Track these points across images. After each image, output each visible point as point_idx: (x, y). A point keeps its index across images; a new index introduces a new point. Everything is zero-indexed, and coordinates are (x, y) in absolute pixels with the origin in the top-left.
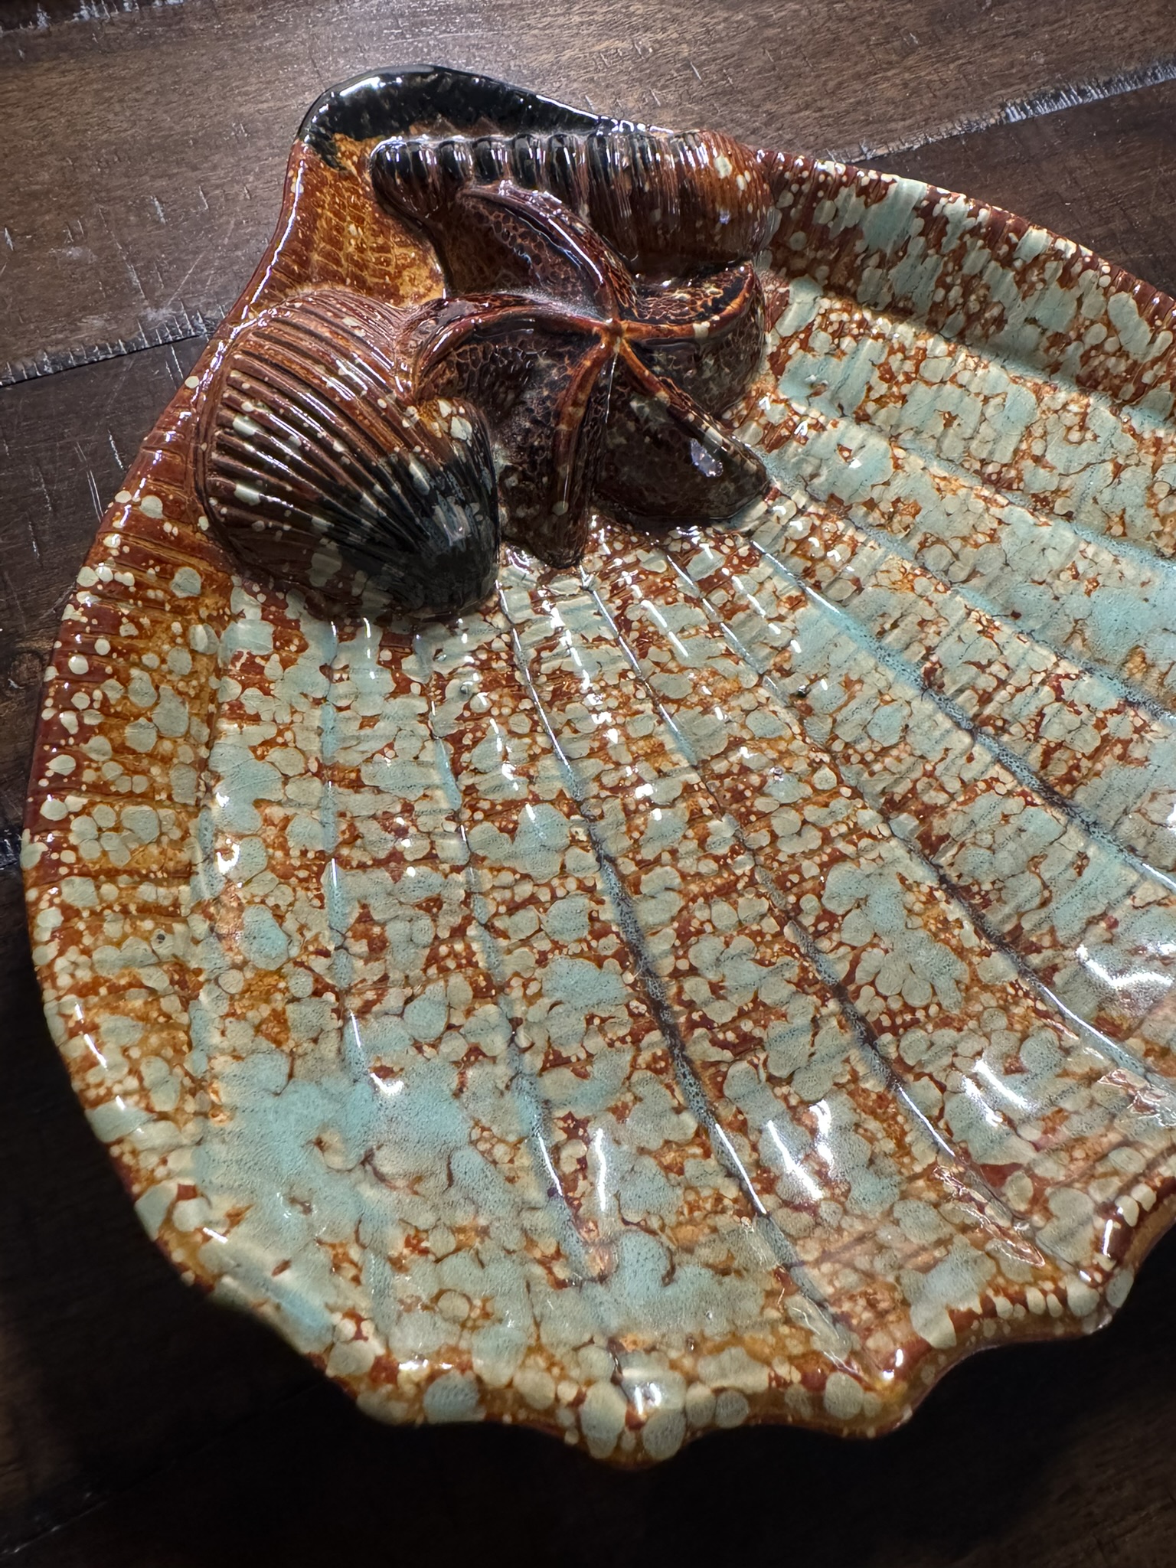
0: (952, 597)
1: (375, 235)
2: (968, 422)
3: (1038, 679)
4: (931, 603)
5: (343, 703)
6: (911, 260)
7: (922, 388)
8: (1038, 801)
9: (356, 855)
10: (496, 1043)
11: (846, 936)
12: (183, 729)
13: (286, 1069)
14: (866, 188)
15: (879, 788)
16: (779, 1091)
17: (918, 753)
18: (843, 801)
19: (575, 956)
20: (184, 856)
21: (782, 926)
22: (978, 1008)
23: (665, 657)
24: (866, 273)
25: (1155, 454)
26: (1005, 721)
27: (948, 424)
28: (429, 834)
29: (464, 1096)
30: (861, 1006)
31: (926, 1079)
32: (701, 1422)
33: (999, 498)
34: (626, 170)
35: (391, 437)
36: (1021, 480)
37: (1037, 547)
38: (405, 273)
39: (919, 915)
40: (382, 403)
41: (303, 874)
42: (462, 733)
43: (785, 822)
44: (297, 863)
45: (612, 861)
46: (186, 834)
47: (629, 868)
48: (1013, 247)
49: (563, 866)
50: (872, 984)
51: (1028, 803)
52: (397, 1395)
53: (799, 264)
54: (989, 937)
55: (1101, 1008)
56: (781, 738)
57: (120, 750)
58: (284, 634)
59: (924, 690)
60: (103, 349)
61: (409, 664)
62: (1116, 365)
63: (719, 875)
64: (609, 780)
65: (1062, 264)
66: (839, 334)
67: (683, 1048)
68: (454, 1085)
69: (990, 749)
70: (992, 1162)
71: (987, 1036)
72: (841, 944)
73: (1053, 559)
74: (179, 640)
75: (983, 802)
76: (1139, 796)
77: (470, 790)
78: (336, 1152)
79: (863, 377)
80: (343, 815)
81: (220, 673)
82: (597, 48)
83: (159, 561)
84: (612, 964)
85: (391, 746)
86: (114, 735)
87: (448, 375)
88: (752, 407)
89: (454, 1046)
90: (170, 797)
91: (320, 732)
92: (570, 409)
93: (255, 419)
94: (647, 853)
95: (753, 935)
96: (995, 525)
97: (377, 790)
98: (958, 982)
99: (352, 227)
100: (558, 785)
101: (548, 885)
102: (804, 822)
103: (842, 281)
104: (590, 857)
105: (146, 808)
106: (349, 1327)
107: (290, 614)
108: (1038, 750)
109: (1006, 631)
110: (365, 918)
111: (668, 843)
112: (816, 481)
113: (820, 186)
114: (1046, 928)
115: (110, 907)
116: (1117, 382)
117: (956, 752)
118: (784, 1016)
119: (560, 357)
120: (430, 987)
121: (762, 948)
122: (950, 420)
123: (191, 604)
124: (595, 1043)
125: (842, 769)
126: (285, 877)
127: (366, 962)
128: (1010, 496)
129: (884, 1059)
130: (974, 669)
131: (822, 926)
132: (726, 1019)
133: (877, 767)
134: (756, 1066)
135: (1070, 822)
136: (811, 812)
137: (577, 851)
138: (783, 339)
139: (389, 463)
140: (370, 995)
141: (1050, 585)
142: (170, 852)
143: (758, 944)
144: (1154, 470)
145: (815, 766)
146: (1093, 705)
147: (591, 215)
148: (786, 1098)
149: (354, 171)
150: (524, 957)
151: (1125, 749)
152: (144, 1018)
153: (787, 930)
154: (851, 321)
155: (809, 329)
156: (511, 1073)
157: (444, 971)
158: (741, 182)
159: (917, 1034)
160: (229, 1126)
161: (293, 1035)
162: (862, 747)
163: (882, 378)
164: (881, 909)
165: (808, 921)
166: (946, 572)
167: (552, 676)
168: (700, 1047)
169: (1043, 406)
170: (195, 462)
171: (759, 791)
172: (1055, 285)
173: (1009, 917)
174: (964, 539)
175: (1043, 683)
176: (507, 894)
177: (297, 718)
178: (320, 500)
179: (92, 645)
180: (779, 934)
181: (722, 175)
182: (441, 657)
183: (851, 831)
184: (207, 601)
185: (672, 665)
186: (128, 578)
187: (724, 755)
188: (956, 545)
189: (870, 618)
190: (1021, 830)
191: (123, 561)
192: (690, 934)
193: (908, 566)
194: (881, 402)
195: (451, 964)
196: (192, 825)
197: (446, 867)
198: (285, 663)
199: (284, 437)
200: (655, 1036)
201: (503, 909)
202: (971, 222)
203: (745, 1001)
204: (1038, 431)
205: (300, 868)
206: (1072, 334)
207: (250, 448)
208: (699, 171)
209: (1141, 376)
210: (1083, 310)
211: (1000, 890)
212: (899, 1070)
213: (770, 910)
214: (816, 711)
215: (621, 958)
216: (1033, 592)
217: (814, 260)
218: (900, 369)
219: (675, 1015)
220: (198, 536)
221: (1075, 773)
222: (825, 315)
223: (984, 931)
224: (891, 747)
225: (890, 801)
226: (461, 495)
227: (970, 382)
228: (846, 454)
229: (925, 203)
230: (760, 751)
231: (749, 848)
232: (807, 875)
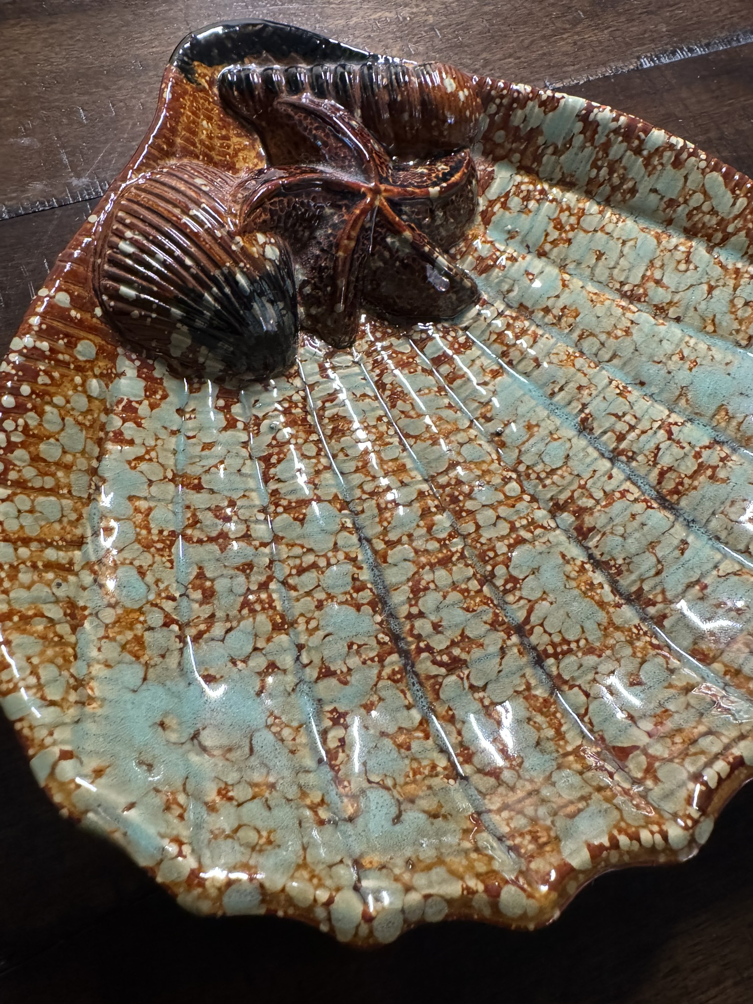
0: (600, 370)
1: (220, 128)
2: (612, 256)
3: (656, 425)
4: (585, 375)
5: (191, 434)
6: (574, 150)
7: (582, 234)
8: (655, 505)
9: (196, 534)
10: (287, 660)
11: (525, 593)
12: (80, 448)
13: (142, 675)
14: (545, 101)
15: (549, 496)
16: (477, 695)
17: (576, 473)
18: (525, 504)
19: (342, 603)
20: (78, 532)
21: (482, 586)
22: (612, 642)
23: (408, 408)
24: (545, 159)
25: (736, 279)
26: (634, 453)
27: (598, 258)
28: (246, 521)
29: (263, 695)
30: (534, 639)
31: (576, 689)
32: (414, 918)
33: (631, 307)
34: (385, 87)
35: (224, 256)
36: (646, 295)
37: (657, 339)
38: (240, 154)
39: (574, 579)
40: (218, 234)
41: (159, 545)
42: (271, 455)
43: (486, 516)
44: (156, 538)
45: (369, 541)
46: (80, 517)
47: (380, 546)
48: (642, 142)
49: (336, 544)
50: (542, 625)
51: (648, 507)
52: (205, 895)
53: (500, 152)
54: (621, 595)
55: (695, 643)
56: (484, 462)
57: (36, 459)
58: (152, 387)
59: (580, 432)
60: (42, 203)
61: (236, 409)
62: (710, 220)
63: (440, 551)
64: (368, 487)
65: (674, 153)
66: (527, 198)
67: (413, 666)
68: (257, 688)
69: (623, 471)
70: (620, 745)
71: (618, 660)
72: (521, 598)
73: (667, 347)
74: (80, 389)
75: (618, 506)
76: (723, 503)
77: (275, 493)
78: (173, 731)
79: (542, 227)
80: (188, 507)
81: (107, 412)
82: (372, 17)
83: (67, 335)
84: (367, 609)
85: (222, 462)
86: (32, 449)
88: (469, 246)
89: (259, 662)
90: (70, 492)
91: (175, 452)
92: (346, 242)
93: (133, 242)
94: (392, 536)
95: (462, 592)
96: (629, 324)
97: (212, 491)
98: (599, 625)
99: (205, 123)
100: (334, 490)
101: (325, 556)
102: (498, 517)
103: (529, 164)
104: (354, 538)
105: (52, 498)
106: (172, 849)
107: (157, 374)
108: (655, 473)
109: (635, 394)
110: (201, 575)
111: (406, 530)
112: (512, 295)
113: (514, 100)
114: (659, 589)
115: (24, 563)
116: (710, 231)
117: (601, 472)
118: (482, 645)
119: (339, 207)
120: (242, 624)
121: (468, 600)
123: (88, 365)
124: (354, 661)
125: (525, 483)
126: (147, 547)
127: (201, 605)
128: (639, 306)
129: (549, 675)
130: (613, 419)
131: (509, 586)
132: (443, 646)
133: (548, 482)
134: (462, 679)
135: (676, 519)
136: (503, 511)
137: (346, 534)
138: (490, 201)
139: (223, 274)
140: (203, 627)
142: (68, 528)
143: (465, 598)
144: (735, 289)
145: (506, 481)
146: (693, 443)
147: (362, 117)
148: (481, 700)
149: (207, 87)
150: (308, 603)
151: (714, 472)
152: (44, 637)
153: (485, 589)
154: (535, 190)
155: (507, 195)
156: (296, 681)
157: (253, 611)
158: (462, 95)
159: (571, 659)
160: (99, 711)
161: (148, 652)
162: (539, 468)
163: (555, 227)
164: (548, 575)
165: (499, 582)
166: (596, 355)
167: (332, 419)
168: (425, 665)
169: (662, 248)
170: (94, 271)
171: (469, 496)
172: (669, 167)
173: (634, 582)
174: (609, 333)
175: (660, 427)
176: (298, 561)
177: (159, 442)
178: (176, 297)
179: (19, 388)
180: (480, 591)
181: (449, 90)
182: (258, 405)
183: (529, 524)
184: (101, 364)
185: (412, 413)
186: (45, 345)
187: (446, 472)
188: (603, 337)
189: (545, 385)
190: (643, 524)
191: (41, 334)
192: (419, 590)
193: (571, 350)
194: (554, 243)
195: (258, 607)
196: (85, 511)
197: (257, 543)
198: (152, 407)
199: (152, 255)
200: (394, 657)
201: (294, 572)
202: (614, 125)
203: (455, 635)
204: (658, 263)
205: (158, 541)
206: (681, 200)
207: (130, 262)
208: (434, 87)
209: (726, 227)
210: (688, 184)
211: (629, 564)
212: (558, 683)
213: (474, 575)
214: (508, 444)
215: (372, 604)
216: (654, 369)
217: (511, 150)
218: (567, 221)
219: (408, 644)
220: (94, 320)
221: (680, 487)
222: (518, 186)
223: (618, 591)
224: (557, 469)
225: (556, 504)
227: (613, 231)
228: (531, 277)
229: (584, 112)
230: (470, 470)
231: (461, 534)
232: (499, 552)
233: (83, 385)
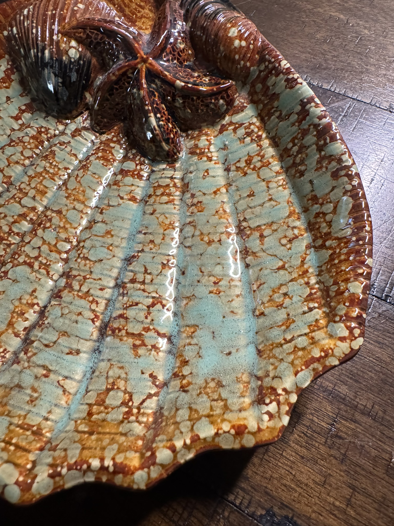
2: (256, 201)
3: (154, 295)
4: (163, 239)
6: (289, 123)
7: (255, 176)
8: (98, 324)
14: (289, 79)
15: (72, 266)
17: (92, 270)
18: (58, 256)
23: (80, 175)
24: (273, 117)
25: (300, 275)
26: (127, 293)
27: (249, 196)
33: (233, 235)
35: (48, 38)
36: (248, 237)
37: (218, 260)
38: (143, 19)
39: (20, 303)
40: (53, 27)
42: (14, 141)
43: (37, 242)
48: (326, 144)
51: (93, 320)
53: (255, 98)
54: (27, 334)
56: (71, 224)
58: (6, 80)
59: (125, 259)
61: (27, 115)
62: (324, 228)
63: (4, 233)
64: (23, 186)
65: (338, 166)
66: (248, 134)
69: (112, 295)
73: (218, 270)
75: (83, 302)
76: (119, 362)
79: (241, 156)
87: (82, 34)
88: (199, 136)
93: (29, 11)
96: (216, 240)
100: (13, 174)
102: (39, 248)
103: (264, 115)
107: (13, 77)
108: (120, 312)
111: (7, 213)
112: (190, 175)
113: (274, 68)
114: (35, 351)
116: (319, 235)
117: (101, 283)
122: (251, 195)
125: (74, 251)
128: (239, 239)
130: (143, 270)
133: (79, 260)
135: (95, 341)
136: (45, 248)
138: (231, 122)
139: (42, 45)
144: (292, 281)
145: (67, 240)
146: (155, 323)
151: (140, 346)
154: (256, 133)
155: (241, 125)
162: (85, 251)
163: (246, 161)
164: (16, 288)
165: (3, 269)
166: (185, 238)
169: (286, 221)
171: (45, 228)
172: (329, 174)
173: (37, 336)
174: (202, 234)
175: (153, 298)
178: (24, 45)
182: (35, 121)
183: (45, 264)
185: (79, 179)
187: (53, 211)
188: (197, 233)
189: (143, 225)
190: (77, 322)
194: (238, 169)
202: (316, 121)
204: (274, 227)
206: (321, 201)
207: (22, 18)
209: (327, 240)
210: (331, 193)
211: (46, 327)
214: (92, 230)
216: (196, 271)
217: (260, 100)
218: (255, 163)
221: (117, 331)
222: (250, 124)
223: (29, 331)
224: (89, 260)
225: (69, 272)
226: (57, 72)
227: (272, 188)
228: (206, 174)
229: (305, 100)
230: (61, 220)
231: (23, 238)
232: (19, 259)
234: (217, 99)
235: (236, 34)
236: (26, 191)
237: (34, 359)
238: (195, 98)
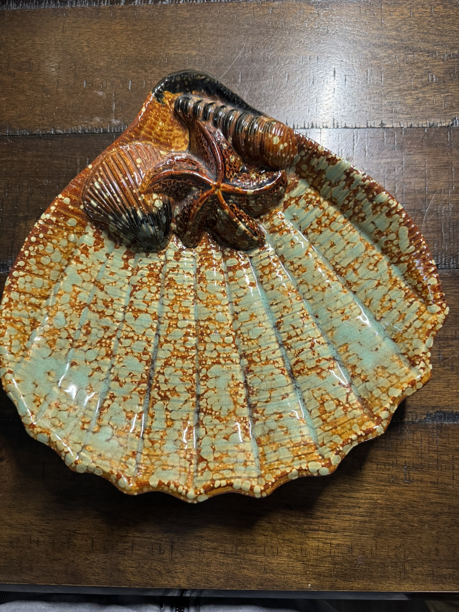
0: (301, 302)
1: (169, 125)
2: (339, 248)
3: (309, 339)
4: (291, 302)
5: (108, 266)
6: (340, 187)
7: (329, 231)
8: (286, 373)
9: (93, 307)
10: (106, 369)
11: (208, 384)
12: (59, 261)
13: (50, 354)
14: (330, 159)
15: (243, 349)
16: (167, 413)
17: (259, 344)
18: (230, 348)
19: (135, 356)
20: (48, 293)
21: (193, 373)
22: (229, 419)
23: (203, 286)
24: (324, 186)
25: (393, 285)
26: (291, 347)
27: (331, 246)
28: (114, 310)
29: (91, 378)
30: (201, 403)
31: (204, 429)
33: (335, 277)
34: (245, 131)
35: (134, 202)
36: (346, 274)
37: (336, 299)
38: (176, 140)
39: (231, 388)
40: (134, 191)
41: (77, 307)
42: (137, 286)
43: (210, 347)
44: (77, 304)
45: (159, 336)
46: (50, 288)
47: (162, 340)
48: (374, 197)
49: (145, 333)
50: (207, 399)
51: (282, 373)
52: (33, 432)
53: (304, 175)
54: (248, 402)
55: (261, 436)
56: (223, 323)
57: (38, 263)
58: (98, 242)
59: (274, 327)
61: (131, 261)
62: (394, 250)
63: (184, 352)
64: (169, 315)
65: (389, 208)
66: (309, 202)
67: (150, 391)
68: (90, 374)
69: (282, 353)
70: (203, 456)
71: (226, 427)
72: (205, 385)
73: (339, 305)
74: (65, 237)
75: (269, 366)
76: (315, 387)
77: (132, 302)
78: (52, 377)
79: (311, 220)
80: (95, 296)
81: (76, 247)
83: (64, 215)
84: (144, 363)
85: (115, 282)
86: (38, 259)
87: (158, 187)
88: (271, 217)
89: (95, 365)
90: (49, 278)
91: (99, 271)
92: (195, 207)
93: (100, 184)
94: (168, 339)
95: (184, 372)
96: (326, 286)
97: (106, 293)
98: (229, 410)
99: (160, 123)
100: (155, 310)
101: (138, 336)
102: (215, 349)
103: (316, 185)
104: (154, 333)
105: (41, 279)
106: (30, 414)
107: (102, 237)
108: (296, 359)
109: (311, 319)
110: (88, 324)
111: (175, 338)
112: (280, 249)
113: (315, 153)
114: (263, 408)
115: (21, 301)
116: (393, 255)
117: (271, 349)
118: (179, 396)
120: (95, 349)
121: (184, 377)
122: (333, 245)
123: (72, 228)
124: (128, 380)
125: (237, 339)
126: (72, 306)
127: (84, 335)
128: (339, 278)
129: (199, 419)
130: (292, 328)
131: (204, 378)
132: (164, 389)
133: (246, 343)
134: (165, 404)
135: (291, 384)
137: (151, 330)
138: (291, 198)
140: (81, 344)
141: (332, 312)
142: (44, 291)
143: (184, 375)
145: (228, 335)
146: (321, 355)
148: (167, 415)
150: (123, 351)
151: (321, 372)
152: (19, 330)
153: (194, 375)
155: (300, 197)
156: (105, 377)
157: (101, 346)
158: (282, 146)
159: (209, 417)
160: (29, 361)
161: (56, 346)
162: (245, 335)
163: (317, 223)
164: (221, 381)
165: (201, 375)
166: (304, 294)
167: (170, 279)
168: (154, 393)
169: (366, 253)
170: (84, 190)
171: (208, 335)
172: (384, 215)
173: (256, 400)
175: (310, 341)
176: (127, 333)
177: (93, 266)
178: (112, 212)
179: (39, 235)
180: (192, 375)
181: (274, 143)
182: (141, 262)
183: (227, 357)
184: (78, 228)
185: (204, 289)
186: (54, 219)
187: (205, 321)
188: (311, 287)
189: (270, 299)
190: (274, 379)
191: (54, 214)
192: (167, 364)
193: (292, 287)
194: (313, 230)
195: (104, 345)
196: (53, 286)
197: (115, 320)
198: (95, 250)
199: (106, 192)
200: (145, 385)
201: (124, 337)
202: (362, 183)
203: (171, 387)
204: (360, 260)
206: (385, 233)
207: (97, 192)
208: (267, 139)
209: (401, 257)
210: (391, 227)
211: (257, 392)
212: (200, 423)
213: (193, 367)
214: (239, 319)
215: (147, 362)
216: (326, 312)
217: (309, 175)
218: (324, 222)
219: (153, 382)
220: (79, 210)
221: (301, 371)
222: (307, 194)
223: (247, 400)
224: (253, 339)
225: (244, 354)
226: (152, 223)
227: (346, 235)
228: (292, 244)
229: (348, 171)
230: (215, 324)
231: (197, 349)
232: (207, 363)
233: (67, 236)
234: (278, 188)
235: (278, 141)
236: (176, 317)
237: (265, 413)
238: (263, 196)
